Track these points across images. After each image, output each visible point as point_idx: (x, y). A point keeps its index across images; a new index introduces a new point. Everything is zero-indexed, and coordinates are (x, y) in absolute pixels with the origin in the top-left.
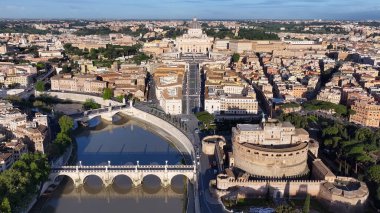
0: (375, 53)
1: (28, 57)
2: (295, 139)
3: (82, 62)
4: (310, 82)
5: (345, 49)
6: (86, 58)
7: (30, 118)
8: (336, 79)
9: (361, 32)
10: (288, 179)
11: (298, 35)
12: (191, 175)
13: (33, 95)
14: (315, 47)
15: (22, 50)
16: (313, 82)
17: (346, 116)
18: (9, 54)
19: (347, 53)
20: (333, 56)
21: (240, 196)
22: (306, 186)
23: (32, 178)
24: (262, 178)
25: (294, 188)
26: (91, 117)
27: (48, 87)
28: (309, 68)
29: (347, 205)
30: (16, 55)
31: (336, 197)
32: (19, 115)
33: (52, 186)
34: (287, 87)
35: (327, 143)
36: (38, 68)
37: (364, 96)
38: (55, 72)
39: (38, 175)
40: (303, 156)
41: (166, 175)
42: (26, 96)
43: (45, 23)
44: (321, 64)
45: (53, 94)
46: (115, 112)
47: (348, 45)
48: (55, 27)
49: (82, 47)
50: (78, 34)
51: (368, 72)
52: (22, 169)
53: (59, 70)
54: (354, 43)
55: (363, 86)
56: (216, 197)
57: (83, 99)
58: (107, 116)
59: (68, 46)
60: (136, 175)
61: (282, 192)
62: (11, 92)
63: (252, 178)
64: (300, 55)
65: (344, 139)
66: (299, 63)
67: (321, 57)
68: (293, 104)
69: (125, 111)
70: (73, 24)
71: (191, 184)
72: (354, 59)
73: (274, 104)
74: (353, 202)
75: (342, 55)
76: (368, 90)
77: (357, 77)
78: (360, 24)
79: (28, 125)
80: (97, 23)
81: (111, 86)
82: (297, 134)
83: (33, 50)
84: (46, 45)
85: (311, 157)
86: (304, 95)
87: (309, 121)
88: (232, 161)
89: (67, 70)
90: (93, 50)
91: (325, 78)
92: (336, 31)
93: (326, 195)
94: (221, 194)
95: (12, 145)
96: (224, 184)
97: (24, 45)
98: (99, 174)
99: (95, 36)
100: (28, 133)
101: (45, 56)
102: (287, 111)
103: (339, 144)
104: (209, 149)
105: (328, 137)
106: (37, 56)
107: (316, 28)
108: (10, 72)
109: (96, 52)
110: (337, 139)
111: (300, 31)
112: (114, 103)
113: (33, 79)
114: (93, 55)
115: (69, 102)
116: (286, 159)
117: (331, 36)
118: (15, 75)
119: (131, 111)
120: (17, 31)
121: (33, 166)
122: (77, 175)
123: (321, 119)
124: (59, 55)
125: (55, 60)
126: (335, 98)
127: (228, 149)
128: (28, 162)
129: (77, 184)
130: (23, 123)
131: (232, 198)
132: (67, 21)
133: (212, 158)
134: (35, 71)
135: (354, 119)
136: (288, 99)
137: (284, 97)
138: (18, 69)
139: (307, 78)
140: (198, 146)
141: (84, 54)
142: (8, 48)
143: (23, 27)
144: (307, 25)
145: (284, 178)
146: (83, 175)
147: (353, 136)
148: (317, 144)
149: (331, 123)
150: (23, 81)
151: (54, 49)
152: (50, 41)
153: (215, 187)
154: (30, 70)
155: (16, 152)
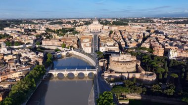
0: (164, 30)
1: (33, 33)
2: (131, 59)
3: (53, 34)
4: (139, 41)
5: (153, 29)
6: (55, 33)
7: (37, 54)
8: (148, 39)
9: (160, 22)
10: (129, 73)
11: (136, 24)
12: (95, 72)
13: (35, 47)
14: (142, 28)
15: (30, 30)
16: (140, 41)
17: (151, 52)
18: (25, 32)
19: (154, 30)
20: (149, 31)
21: (112, 79)
22: (135, 75)
23: (40, 73)
24: (120, 73)
25: (131, 76)
26: (58, 54)
27: (41, 44)
28: (139, 36)
29: (149, 81)
30: (28, 32)
31: (145, 78)
32: (33, 53)
33: (46, 77)
34: (130, 43)
35: (143, 61)
36: (37, 37)
37: (158, 45)
38: (43, 39)
39: (42, 72)
40: (134, 65)
41: (86, 73)
42: (33, 47)
43: (37, 20)
44: (144, 34)
45: (43, 46)
46: (67, 52)
47: (155, 27)
48: (41, 21)
49: (53, 29)
50: (50, 24)
51: (161, 37)
52: (37, 70)
53: (44, 38)
54: (157, 26)
55: (159, 42)
56: (104, 79)
57: (54, 48)
58: (64, 54)
59: (47, 29)
60: (76, 73)
61: (127, 77)
62: (27, 46)
63: (116, 73)
64: (136, 31)
65: (150, 60)
66: (136, 34)
67: (144, 32)
68: (132, 48)
69: (70, 52)
70: (48, 20)
71: (95, 76)
72: (156, 32)
73: (125, 49)
74: (151, 80)
75: (152, 31)
76: (160, 43)
77: (157, 39)
78: (160, 19)
79: (36, 56)
80: (57, 20)
81: (65, 43)
82: (132, 57)
83: (34, 30)
84: (39, 28)
85: (137, 66)
86: (137, 45)
87: (138, 54)
88: (109, 67)
89: (48, 38)
90: (57, 30)
91: (144, 39)
92: (150, 22)
93: (142, 78)
94: (105, 78)
95: (32, 63)
96: (106, 74)
97: (30, 29)
98: (63, 72)
99: (57, 25)
100: (37, 59)
101: (39, 32)
102: (130, 51)
103: (148, 62)
104: (101, 64)
105: (144, 59)
106: (36, 33)
107: (143, 20)
108: (27, 38)
109: (58, 31)
110: (147, 60)
111: (137, 22)
112: (66, 49)
113: (35, 41)
114: (57, 32)
115: (49, 49)
116: (128, 66)
117: (148, 24)
118: (28, 39)
119: (73, 52)
120: (27, 23)
121: (40, 69)
122: (55, 73)
123: (142, 53)
124: (44, 32)
125: (43, 34)
126: (148, 46)
127: (108, 63)
128: (39, 68)
129: (55, 76)
130: (35, 55)
131: (109, 79)
132: (46, 19)
133: (103, 67)
134: (36, 38)
135: (154, 53)
136: (130, 47)
137: (129, 46)
138: (29, 37)
139: (138, 39)
140: (97, 63)
141: (54, 31)
142: (25, 30)
143: (29, 22)
144: (139, 20)
145: (127, 72)
146: (57, 73)
147: (153, 59)
148: (140, 62)
149: (145, 55)
150: (32, 42)
151: (42, 30)
152: (40, 27)
153: (103, 76)
154: (34, 38)
155: (33, 65)
